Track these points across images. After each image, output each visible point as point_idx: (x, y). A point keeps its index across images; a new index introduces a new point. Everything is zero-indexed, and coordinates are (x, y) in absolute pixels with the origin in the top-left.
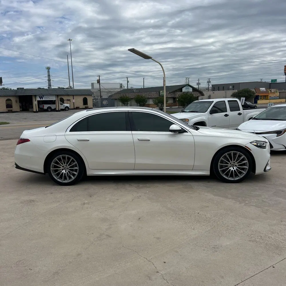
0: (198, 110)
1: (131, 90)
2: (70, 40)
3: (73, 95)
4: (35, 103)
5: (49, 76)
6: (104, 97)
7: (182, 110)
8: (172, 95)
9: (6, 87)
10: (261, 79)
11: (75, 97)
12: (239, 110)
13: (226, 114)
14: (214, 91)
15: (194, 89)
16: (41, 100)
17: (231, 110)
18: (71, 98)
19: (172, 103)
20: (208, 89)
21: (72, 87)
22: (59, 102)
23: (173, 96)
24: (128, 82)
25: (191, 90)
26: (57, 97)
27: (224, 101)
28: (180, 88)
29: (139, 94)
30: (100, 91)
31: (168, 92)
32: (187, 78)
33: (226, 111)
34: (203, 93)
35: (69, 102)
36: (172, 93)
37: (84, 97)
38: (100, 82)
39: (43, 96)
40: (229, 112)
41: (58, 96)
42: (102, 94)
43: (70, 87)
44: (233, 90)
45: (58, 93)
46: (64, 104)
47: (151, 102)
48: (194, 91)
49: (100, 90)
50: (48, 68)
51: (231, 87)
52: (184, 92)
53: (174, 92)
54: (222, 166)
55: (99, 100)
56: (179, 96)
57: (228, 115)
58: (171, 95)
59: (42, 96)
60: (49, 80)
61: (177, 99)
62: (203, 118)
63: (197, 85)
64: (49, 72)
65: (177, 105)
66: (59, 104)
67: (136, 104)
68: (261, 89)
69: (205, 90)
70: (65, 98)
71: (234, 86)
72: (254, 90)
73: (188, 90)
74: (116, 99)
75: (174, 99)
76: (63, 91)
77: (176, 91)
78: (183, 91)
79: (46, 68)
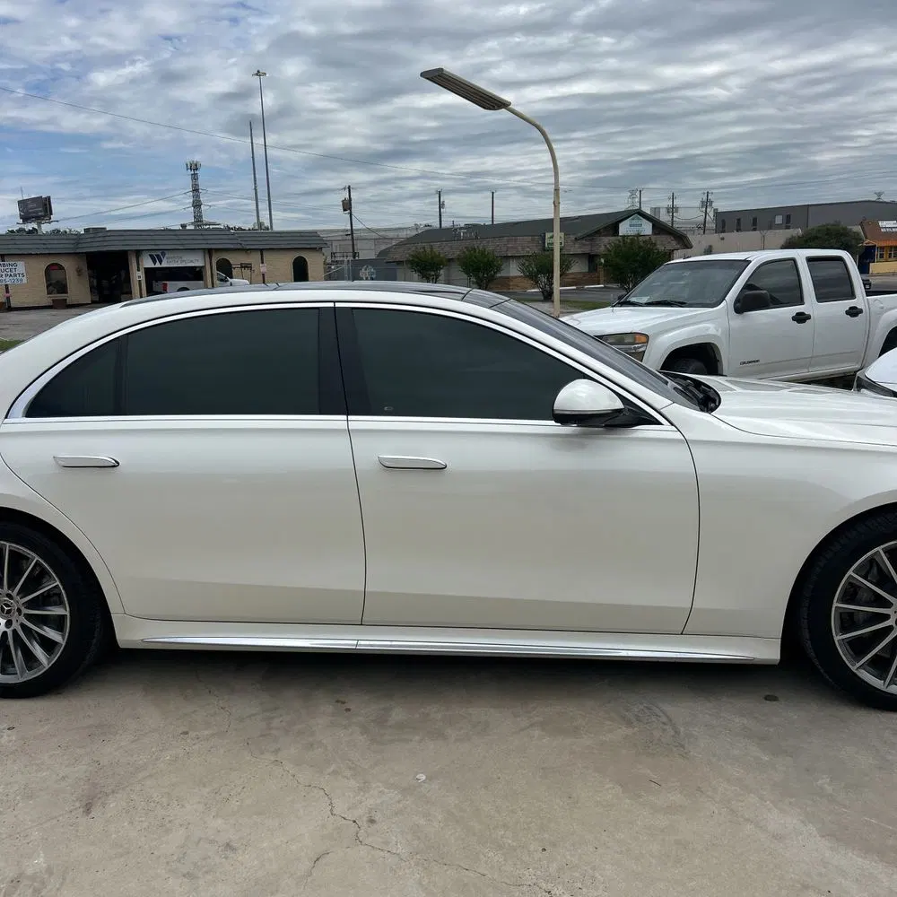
0: (684, 296)
1: (451, 234)
2: (258, 74)
3: (262, 251)
4: (138, 276)
5: (196, 190)
6: (363, 256)
7: (620, 298)
8: (585, 245)
9: (62, 227)
10: (879, 194)
11: (267, 256)
12: (852, 295)
13: (798, 314)
14: (723, 232)
15: (659, 227)
16: (158, 265)
17: (821, 298)
18: (253, 259)
19: (584, 274)
20: (703, 227)
21: (267, 223)
22: (215, 272)
23: (587, 250)
24: (441, 205)
25: (647, 228)
26: (207, 257)
27: (794, 260)
28: (611, 224)
29: (476, 244)
30: (352, 238)
31: (573, 237)
32: (633, 192)
33: (801, 302)
34: (688, 240)
35: (247, 272)
36: (583, 238)
37: (297, 254)
38: (350, 209)
39: (164, 254)
40: (811, 305)
41: (210, 252)
42: (359, 245)
43: (260, 224)
44: (788, 228)
45: (209, 242)
46: (231, 278)
47: (513, 270)
48: (659, 234)
49: (352, 234)
50: (194, 167)
51: (779, 220)
52: (623, 237)
53: (593, 236)
54: (851, 614)
55: (345, 266)
56: (610, 251)
57: (809, 317)
58: (580, 248)
59: (159, 253)
60: (197, 205)
61: (603, 261)
62: (708, 329)
63: (668, 212)
64: (195, 177)
65: (602, 279)
66: (215, 280)
67: (466, 276)
68: (882, 224)
69: (692, 230)
70: (235, 260)
71: (790, 216)
72: (857, 229)
73: (638, 228)
74: (399, 263)
75: (591, 258)
76: (226, 237)
77: (598, 233)
78: (620, 234)
79: (187, 165)
